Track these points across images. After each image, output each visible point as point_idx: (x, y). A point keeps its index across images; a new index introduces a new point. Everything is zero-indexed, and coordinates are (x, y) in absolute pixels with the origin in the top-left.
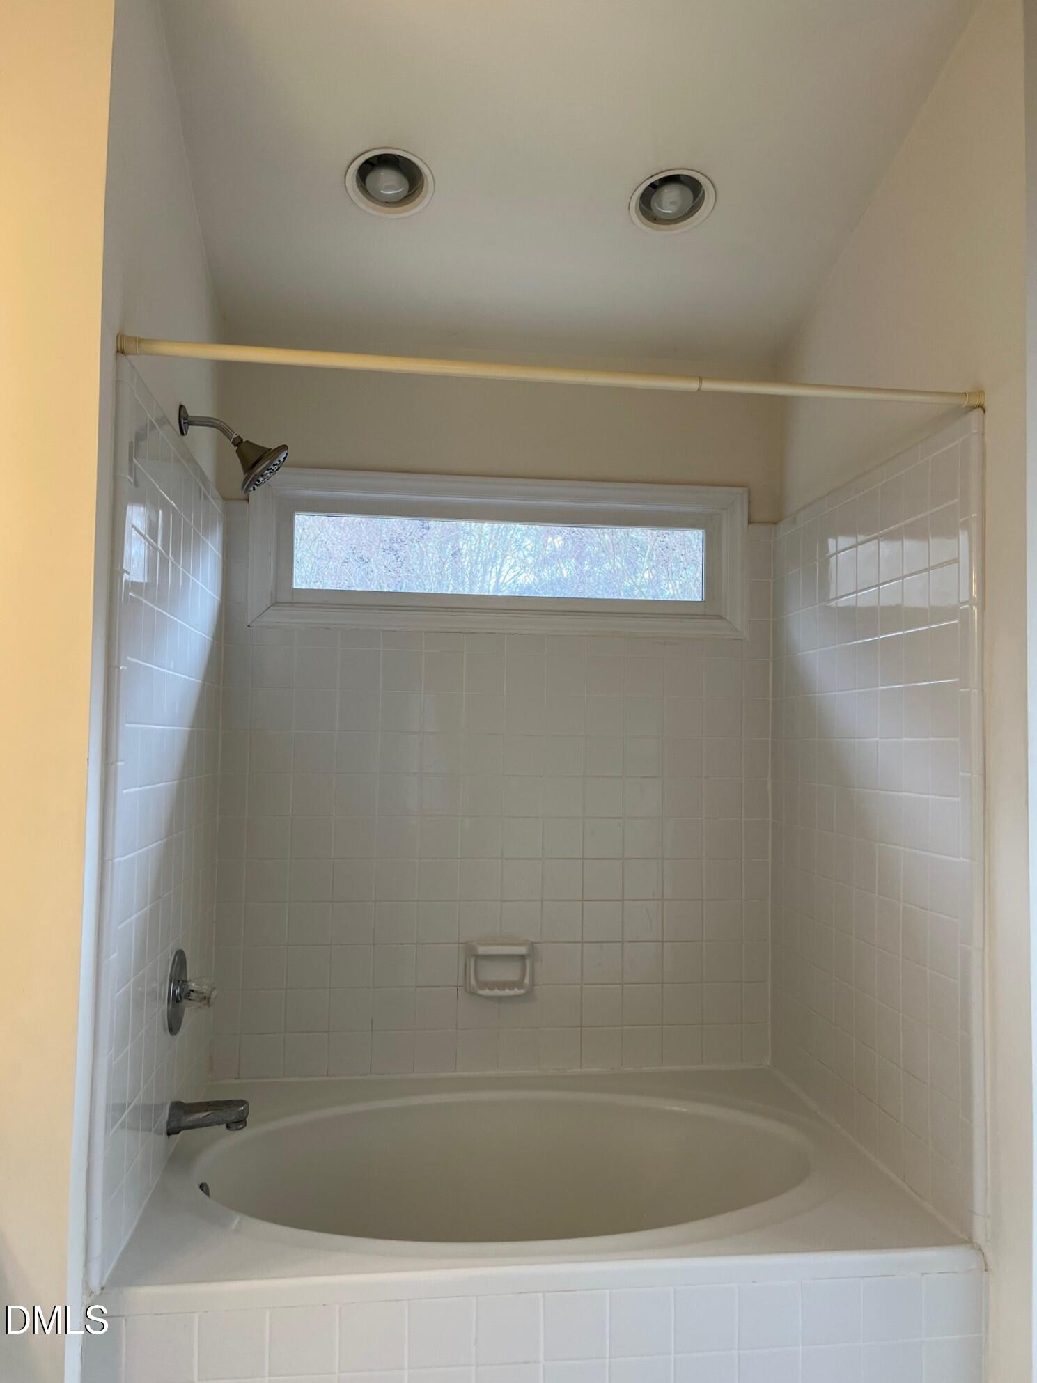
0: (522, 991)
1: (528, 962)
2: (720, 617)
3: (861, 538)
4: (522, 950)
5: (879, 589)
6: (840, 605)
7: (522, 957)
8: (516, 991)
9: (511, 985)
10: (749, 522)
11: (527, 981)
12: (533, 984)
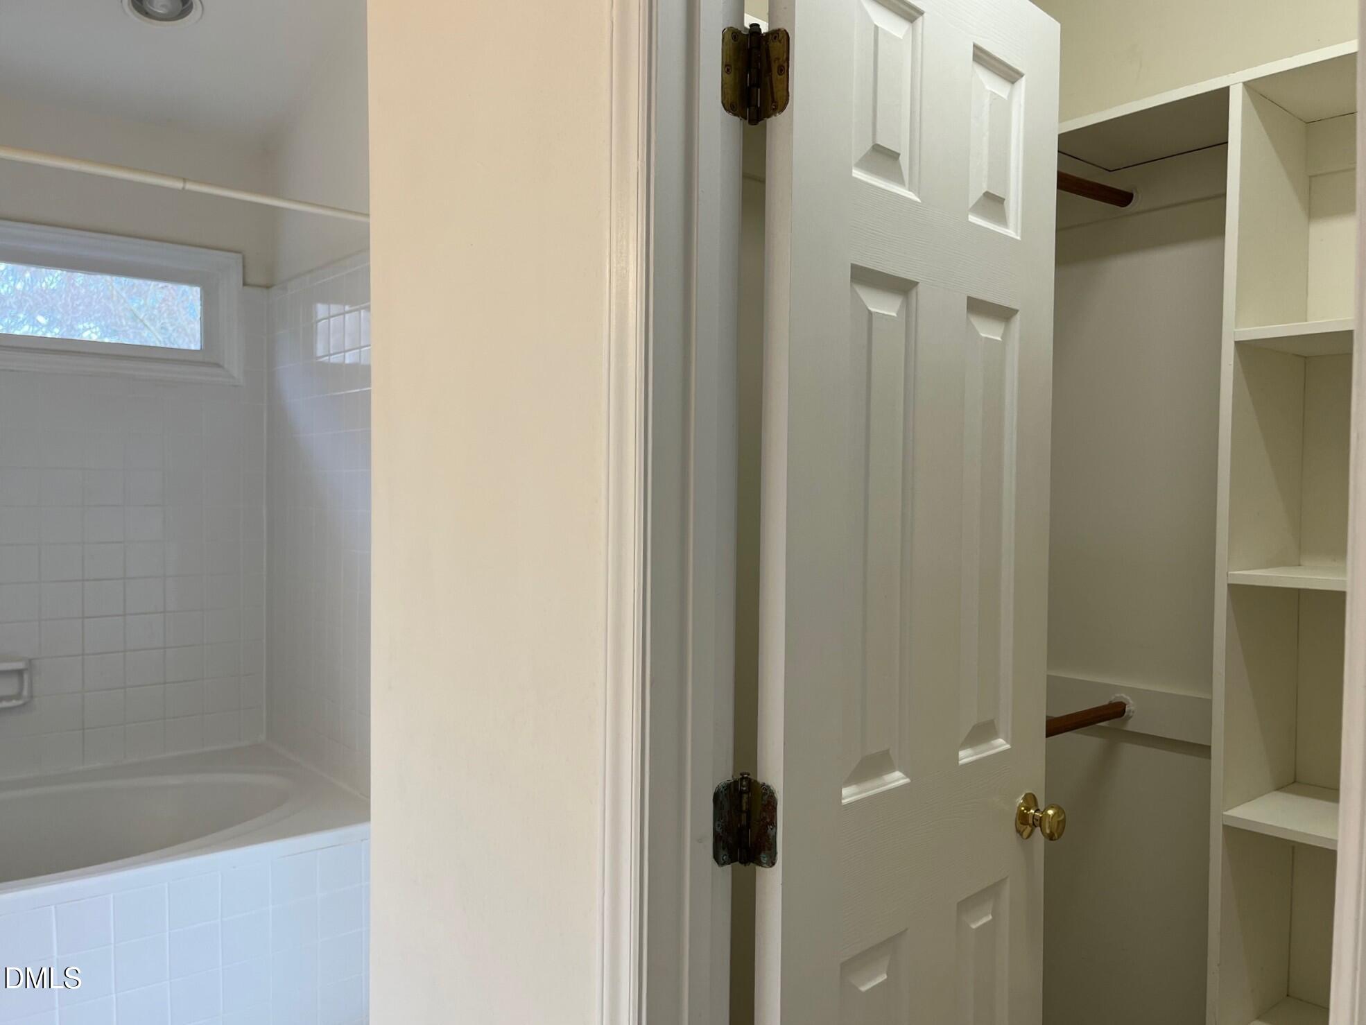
0: (20, 702)
1: (26, 676)
2: (218, 365)
3: (347, 308)
4: (20, 665)
5: (360, 352)
6: (332, 361)
7: (20, 673)
8: (14, 703)
9: (9, 698)
10: (245, 284)
11: (25, 693)
12: (31, 697)
